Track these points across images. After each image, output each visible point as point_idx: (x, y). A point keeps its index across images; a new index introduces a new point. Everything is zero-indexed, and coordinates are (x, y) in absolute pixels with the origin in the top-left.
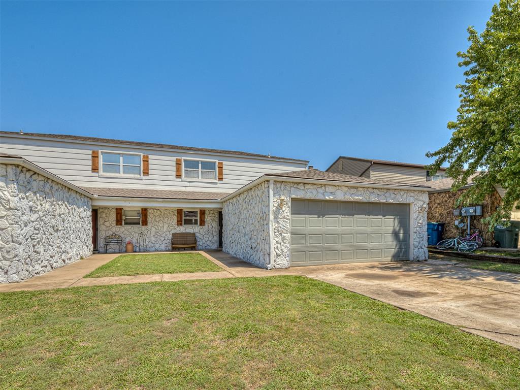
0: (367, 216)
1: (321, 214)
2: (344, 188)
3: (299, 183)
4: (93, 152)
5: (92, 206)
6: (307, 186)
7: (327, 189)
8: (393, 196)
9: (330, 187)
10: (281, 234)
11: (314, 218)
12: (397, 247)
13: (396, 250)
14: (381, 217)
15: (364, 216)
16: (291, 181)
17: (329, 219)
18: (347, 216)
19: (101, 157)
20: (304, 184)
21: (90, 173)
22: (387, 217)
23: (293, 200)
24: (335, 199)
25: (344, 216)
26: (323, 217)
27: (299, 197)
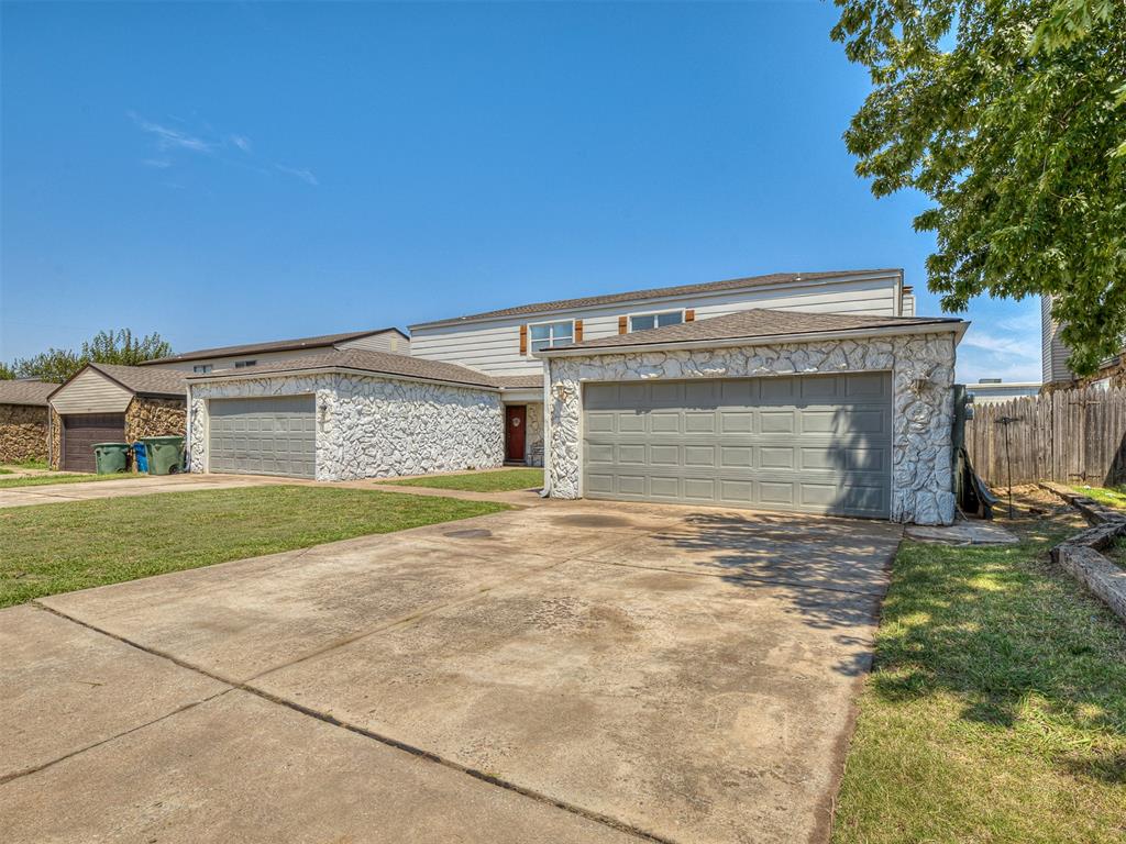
0: (750, 409)
1: (642, 408)
2: (682, 354)
3: (591, 357)
4: (522, 328)
5: (504, 402)
6: (607, 360)
7: (645, 360)
8: (816, 358)
9: (651, 356)
10: (564, 443)
11: (627, 416)
12: (847, 483)
13: (846, 489)
14: (793, 408)
15: (743, 408)
16: (580, 354)
17: (659, 416)
18: (698, 410)
19: (529, 332)
20: (601, 356)
21: (518, 357)
22: (809, 408)
23: (585, 386)
24: (664, 377)
25: (692, 410)
26: (647, 412)
27: (592, 380)
